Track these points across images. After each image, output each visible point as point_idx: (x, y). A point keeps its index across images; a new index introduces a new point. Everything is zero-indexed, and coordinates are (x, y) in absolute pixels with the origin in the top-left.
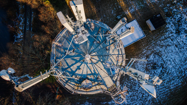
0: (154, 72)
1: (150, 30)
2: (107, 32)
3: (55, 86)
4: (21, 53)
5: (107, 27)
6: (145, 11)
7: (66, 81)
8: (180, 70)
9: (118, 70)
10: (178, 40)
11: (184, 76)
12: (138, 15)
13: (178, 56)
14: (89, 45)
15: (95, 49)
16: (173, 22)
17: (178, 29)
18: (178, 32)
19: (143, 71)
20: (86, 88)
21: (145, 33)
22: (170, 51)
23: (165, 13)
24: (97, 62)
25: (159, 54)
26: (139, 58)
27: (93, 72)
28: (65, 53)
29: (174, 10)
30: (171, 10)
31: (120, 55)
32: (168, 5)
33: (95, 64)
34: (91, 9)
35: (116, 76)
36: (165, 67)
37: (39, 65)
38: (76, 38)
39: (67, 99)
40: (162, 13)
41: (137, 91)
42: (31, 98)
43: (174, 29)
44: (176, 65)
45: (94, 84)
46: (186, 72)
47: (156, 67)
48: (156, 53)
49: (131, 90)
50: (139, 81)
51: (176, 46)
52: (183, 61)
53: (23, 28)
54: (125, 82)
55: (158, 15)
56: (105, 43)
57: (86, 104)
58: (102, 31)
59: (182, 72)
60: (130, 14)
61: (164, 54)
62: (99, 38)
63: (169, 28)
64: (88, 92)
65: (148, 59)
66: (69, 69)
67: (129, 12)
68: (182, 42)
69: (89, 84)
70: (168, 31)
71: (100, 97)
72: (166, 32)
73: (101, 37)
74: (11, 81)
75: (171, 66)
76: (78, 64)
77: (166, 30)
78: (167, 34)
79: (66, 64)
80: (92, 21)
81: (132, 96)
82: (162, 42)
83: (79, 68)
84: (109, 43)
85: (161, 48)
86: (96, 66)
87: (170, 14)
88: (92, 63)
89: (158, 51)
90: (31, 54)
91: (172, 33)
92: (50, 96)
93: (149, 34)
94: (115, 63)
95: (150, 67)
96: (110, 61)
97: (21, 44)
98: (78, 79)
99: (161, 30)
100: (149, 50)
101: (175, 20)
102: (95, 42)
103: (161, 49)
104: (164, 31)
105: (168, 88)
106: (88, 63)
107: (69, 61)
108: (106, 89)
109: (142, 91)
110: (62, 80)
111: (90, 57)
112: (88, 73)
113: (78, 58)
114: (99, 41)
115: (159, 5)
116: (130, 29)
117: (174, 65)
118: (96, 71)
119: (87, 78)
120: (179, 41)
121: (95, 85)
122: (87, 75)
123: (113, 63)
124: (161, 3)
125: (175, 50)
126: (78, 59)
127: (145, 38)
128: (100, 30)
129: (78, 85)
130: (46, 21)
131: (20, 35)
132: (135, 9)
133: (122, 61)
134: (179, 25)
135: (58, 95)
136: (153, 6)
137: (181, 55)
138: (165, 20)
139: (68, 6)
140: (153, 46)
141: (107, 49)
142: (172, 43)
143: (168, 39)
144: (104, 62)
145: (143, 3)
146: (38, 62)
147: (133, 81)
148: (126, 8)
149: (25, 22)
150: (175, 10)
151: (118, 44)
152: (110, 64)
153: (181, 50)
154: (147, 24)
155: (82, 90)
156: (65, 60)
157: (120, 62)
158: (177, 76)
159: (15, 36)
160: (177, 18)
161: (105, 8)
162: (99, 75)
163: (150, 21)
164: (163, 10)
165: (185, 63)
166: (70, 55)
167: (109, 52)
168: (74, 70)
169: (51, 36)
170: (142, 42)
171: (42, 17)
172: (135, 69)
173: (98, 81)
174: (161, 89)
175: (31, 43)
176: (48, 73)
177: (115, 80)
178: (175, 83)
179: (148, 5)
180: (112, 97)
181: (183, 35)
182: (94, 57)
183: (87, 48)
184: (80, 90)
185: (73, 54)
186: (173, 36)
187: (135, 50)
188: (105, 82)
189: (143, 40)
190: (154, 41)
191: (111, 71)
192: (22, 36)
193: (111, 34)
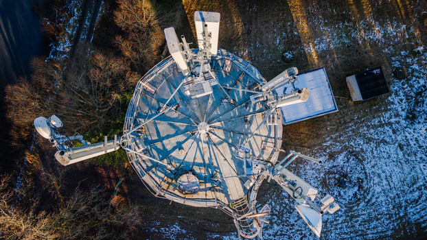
0: (339, 192)
1: (350, 98)
2: (255, 84)
3: (115, 173)
4: (57, 85)
5: (258, 76)
6: (350, 55)
7: (147, 166)
8: (397, 201)
9: (259, 167)
10: (407, 134)
11: (404, 216)
12: (333, 60)
13: (399, 171)
14: (211, 103)
15: (222, 115)
16: (405, 93)
17: (414, 110)
18: (412, 117)
19: (316, 185)
20: (185, 191)
21: (338, 102)
22: (385, 155)
23: (393, 68)
24: (220, 143)
25: (357, 156)
26: (314, 155)
27: (207, 162)
28: (159, 109)
29: (413, 67)
30: (408, 65)
31: (271, 138)
32: (402, 53)
33: (215, 145)
34: (233, 23)
35: (253, 181)
36: (365, 188)
37: (91, 121)
38: (188, 83)
39: (137, 207)
40: (386, 66)
41: (293, 225)
42: (58, 188)
43: (404, 107)
44: (391, 189)
45: (203, 187)
46: (408, 208)
47: (345, 182)
48: (353, 152)
49: (279, 221)
50: (296, 198)
51: (401, 147)
52: (408, 184)
53: (73, 31)
54: (270, 200)
55: (375, 69)
56: (246, 108)
57: (174, 229)
58: (245, 81)
59: (401, 207)
60: (314, 55)
61: (370, 159)
62: (235, 94)
63: (393, 103)
64: (187, 199)
65: (332, 161)
66: (160, 143)
67: (314, 48)
68: (417, 140)
69: (193, 183)
70: (390, 109)
71: (209, 220)
72: (386, 110)
73: (241, 93)
74: (52, 141)
75: (378, 189)
76: (181, 138)
77: (386, 107)
78: (387, 115)
79: (155, 133)
80: (229, 56)
81: (278, 234)
82: (372, 131)
83: (179, 146)
84: (254, 108)
85: (367, 143)
86: (216, 151)
87: (402, 73)
88: (209, 142)
89: (357, 150)
90: (80, 92)
91: (397, 115)
92: (100, 194)
93: (346, 107)
94: (257, 154)
95: (332, 181)
96: (247, 146)
97: (62, 66)
98: (173, 169)
99: (375, 105)
100: (338, 142)
101: (412, 90)
102: (225, 100)
103: (365, 147)
104: (381, 108)
105: (361, 235)
106: (200, 140)
107: (164, 128)
108: (227, 203)
109: (303, 229)
110: (140, 163)
111: (208, 129)
112: (196, 161)
113: (182, 126)
114: (234, 100)
115: (384, 48)
116: (300, 92)
117: (385, 187)
118: (214, 161)
119: (191, 171)
120: (409, 137)
121: (205, 190)
122: (194, 164)
123: (253, 152)
124: (390, 45)
125: (396, 156)
126: (183, 128)
127: (336, 114)
128: (241, 78)
129: (170, 181)
130: (127, 29)
131: (64, 46)
132: (329, 46)
133: (272, 151)
134: (417, 103)
135: (117, 195)
136: (369, 48)
137: (406, 168)
138: (389, 83)
139: (183, 6)
140: (350, 136)
141: (246, 121)
142: (393, 137)
143: (386, 127)
144: (234, 146)
145: (348, 36)
146: (91, 114)
147: (287, 202)
148: (309, 39)
149: (81, 21)
150: (416, 67)
151: (272, 116)
152: (246, 152)
153: (409, 158)
154: (348, 84)
155: (176, 192)
156: (155, 124)
157: (267, 154)
158: (387, 214)
159: (52, 46)
160: (416, 86)
161: (263, 29)
162: (218, 171)
163: (355, 80)
164: (390, 61)
165: (411, 189)
166: (168, 115)
167: (249, 128)
168: (169, 147)
169: (131, 63)
170: (328, 120)
171: (120, 18)
172: (299, 176)
173: (212, 182)
174: (345, 233)
175: (84, 68)
176: (118, 142)
177: (248, 188)
178: (380, 228)
179: (360, 42)
180: (235, 221)
181: (421, 126)
182: (216, 131)
183: (206, 108)
184: (173, 192)
185: (175, 115)
186: (398, 122)
187: (307, 134)
188: (226, 188)
189: (330, 118)
190: (355, 124)
191: (244, 166)
192: (68, 50)
193: (261, 91)
